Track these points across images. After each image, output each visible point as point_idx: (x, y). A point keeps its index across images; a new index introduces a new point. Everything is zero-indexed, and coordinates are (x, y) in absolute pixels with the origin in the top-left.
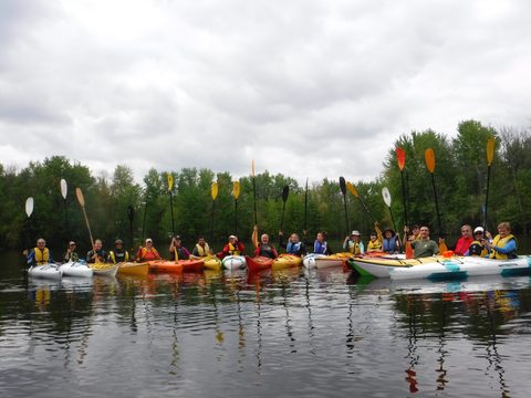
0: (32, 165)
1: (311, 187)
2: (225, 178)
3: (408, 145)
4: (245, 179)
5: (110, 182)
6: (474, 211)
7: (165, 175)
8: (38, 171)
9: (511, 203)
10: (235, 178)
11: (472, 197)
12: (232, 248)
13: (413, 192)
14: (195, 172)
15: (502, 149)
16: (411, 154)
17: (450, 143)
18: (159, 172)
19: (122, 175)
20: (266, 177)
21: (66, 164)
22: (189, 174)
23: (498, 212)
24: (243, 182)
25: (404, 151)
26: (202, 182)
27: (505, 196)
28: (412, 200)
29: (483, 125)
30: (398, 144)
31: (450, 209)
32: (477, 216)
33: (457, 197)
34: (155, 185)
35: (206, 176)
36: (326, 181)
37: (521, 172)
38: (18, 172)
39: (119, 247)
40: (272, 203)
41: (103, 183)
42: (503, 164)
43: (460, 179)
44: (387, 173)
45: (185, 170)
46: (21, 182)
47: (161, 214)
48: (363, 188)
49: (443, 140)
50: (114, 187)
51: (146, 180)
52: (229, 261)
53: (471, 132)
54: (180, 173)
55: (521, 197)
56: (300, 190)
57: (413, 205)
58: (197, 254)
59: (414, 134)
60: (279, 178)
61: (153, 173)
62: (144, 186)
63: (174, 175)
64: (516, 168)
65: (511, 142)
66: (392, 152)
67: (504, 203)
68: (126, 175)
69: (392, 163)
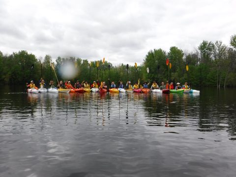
0: (14, 53)
1: (117, 67)
2: (86, 61)
3: (152, 54)
4: (93, 62)
5: (42, 61)
6: (173, 78)
7: (64, 59)
8: (16, 56)
10: (90, 62)
11: (173, 73)
12: (94, 85)
14: (75, 59)
15: (184, 57)
16: (153, 57)
17: (167, 54)
18: (61, 58)
20: (101, 62)
21: (27, 53)
22: (72, 59)
25: (151, 56)
28: (152, 73)
29: (178, 48)
30: (149, 53)
31: (165, 77)
32: (174, 80)
34: (60, 63)
35: (79, 60)
36: (122, 64)
38: (8, 56)
41: (40, 61)
42: (184, 62)
44: (145, 63)
46: (9, 60)
48: (136, 68)
49: (165, 53)
50: (44, 63)
51: (56, 61)
52: (94, 90)
53: (173, 50)
56: (113, 67)
57: (153, 75)
58: (84, 87)
59: (155, 50)
60: (106, 63)
61: (59, 58)
62: (56, 63)
64: (188, 64)
65: (187, 55)
66: (147, 56)
67: (183, 76)
68: (49, 58)
69: (147, 59)
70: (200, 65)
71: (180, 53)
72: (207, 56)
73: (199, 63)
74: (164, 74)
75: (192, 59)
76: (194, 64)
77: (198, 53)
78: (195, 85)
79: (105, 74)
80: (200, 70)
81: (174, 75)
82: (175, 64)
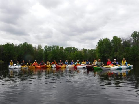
0: (20, 44)
1: (81, 50)
2: (62, 48)
3: (102, 41)
5: (37, 48)
6: (116, 56)
7: (49, 47)
8: (21, 45)
9: (124, 54)
10: (64, 48)
11: (115, 53)
13: (102, 51)
15: (122, 42)
16: (102, 43)
17: (111, 41)
18: (48, 46)
19: (39, 47)
20: (71, 48)
21: (27, 44)
22: (54, 47)
23: (121, 56)
24: (66, 48)
26: (57, 48)
27: (123, 53)
28: (102, 53)
29: (118, 37)
30: (99, 41)
31: (111, 55)
32: (116, 57)
33: (112, 53)
34: (47, 49)
35: (58, 47)
36: (84, 49)
37: (126, 47)
38: (17, 46)
39: (29, 62)
40: (72, 53)
41: (35, 48)
42: (122, 46)
43: (113, 49)
44: (97, 47)
45: (53, 46)
47: (48, 55)
48: (92, 50)
49: (109, 40)
50: (38, 49)
52: (53, 66)
53: (115, 38)
54: (52, 46)
55: (126, 53)
56: (78, 51)
57: (102, 54)
59: (103, 39)
60: (74, 48)
61: (46, 46)
62: (44, 49)
63: (51, 47)
64: (125, 47)
65: (124, 41)
66: (98, 43)
67: (122, 54)
68: (40, 47)
69: (98, 45)
70: (133, 47)
71: (120, 40)
72: (138, 41)
73: (132, 46)
74: (110, 53)
75: (127, 43)
76: (129, 46)
77: (131, 39)
78: (131, 59)
79: (73, 55)
80: (133, 50)
81: (117, 54)
82: (117, 47)
